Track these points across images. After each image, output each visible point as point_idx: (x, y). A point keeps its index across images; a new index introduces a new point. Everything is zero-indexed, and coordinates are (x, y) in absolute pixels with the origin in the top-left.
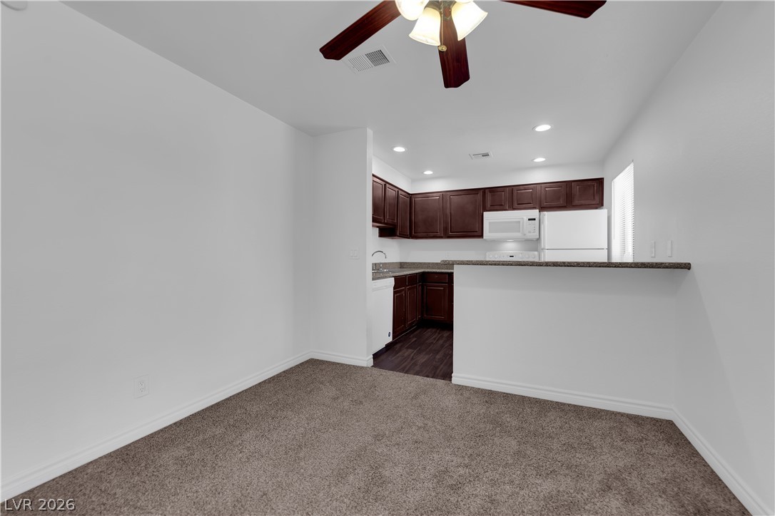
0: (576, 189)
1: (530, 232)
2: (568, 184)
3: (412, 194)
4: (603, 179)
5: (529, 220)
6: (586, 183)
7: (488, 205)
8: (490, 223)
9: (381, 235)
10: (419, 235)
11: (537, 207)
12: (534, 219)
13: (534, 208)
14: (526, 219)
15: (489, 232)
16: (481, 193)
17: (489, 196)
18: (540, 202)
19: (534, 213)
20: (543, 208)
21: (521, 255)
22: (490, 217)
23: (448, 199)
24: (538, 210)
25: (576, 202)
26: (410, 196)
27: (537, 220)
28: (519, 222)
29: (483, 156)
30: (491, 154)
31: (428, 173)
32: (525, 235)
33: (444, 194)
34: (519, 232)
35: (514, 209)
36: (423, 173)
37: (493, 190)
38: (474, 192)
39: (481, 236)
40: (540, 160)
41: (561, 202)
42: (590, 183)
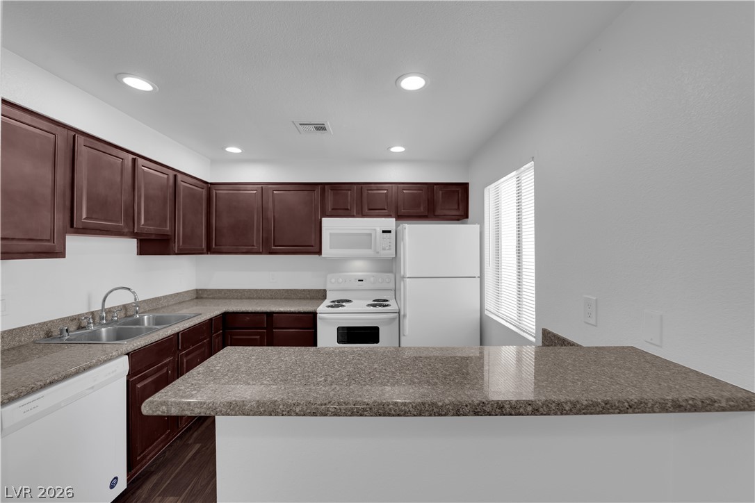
0: (439, 194)
1: (384, 249)
2: (430, 187)
3: (211, 184)
4: (467, 184)
5: (384, 232)
6: (450, 188)
7: (329, 207)
8: (331, 234)
9: (141, 251)
10: (224, 248)
11: (393, 215)
12: (390, 232)
13: (389, 216)
14: (379, 231)
15: (331, 248)
16: (319, 188)
17: (330, 195)
18: (397, 208)
19: (390, 223)
20: (400, 217)
21: (372, 279)
22: (330, 226)
23: (271, 194)
24: (394, 219)
25: (438, 212)
26: (209, 186)
27: (393, 232)
28: (370, 234)
29: (318, 129)
30: (328, 125)
31: (234, 150)
32: (378, 253)
33: (264, 188)
34: (371, 248)
35: (363, 216)
36: (223, 149)
37: (336, 187)
38: (309, 188)
39: (319, 252)
40: (398, 149)
41: (422, 210)
42: (454, 188)
